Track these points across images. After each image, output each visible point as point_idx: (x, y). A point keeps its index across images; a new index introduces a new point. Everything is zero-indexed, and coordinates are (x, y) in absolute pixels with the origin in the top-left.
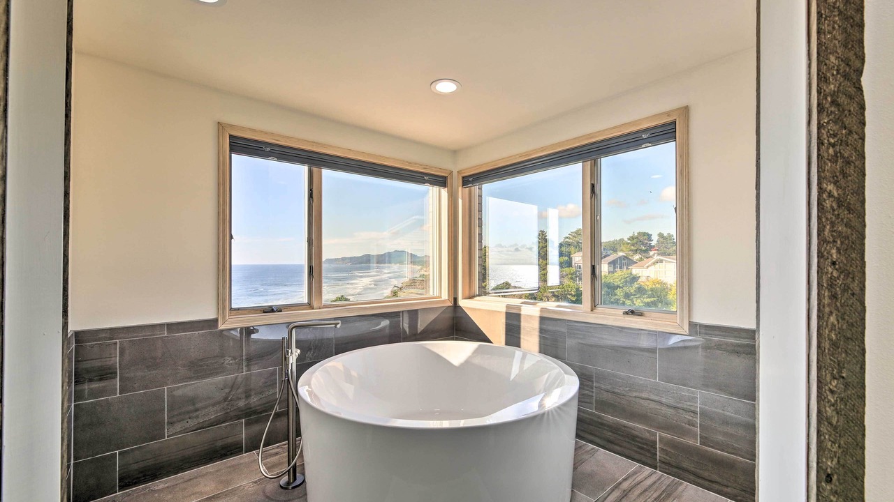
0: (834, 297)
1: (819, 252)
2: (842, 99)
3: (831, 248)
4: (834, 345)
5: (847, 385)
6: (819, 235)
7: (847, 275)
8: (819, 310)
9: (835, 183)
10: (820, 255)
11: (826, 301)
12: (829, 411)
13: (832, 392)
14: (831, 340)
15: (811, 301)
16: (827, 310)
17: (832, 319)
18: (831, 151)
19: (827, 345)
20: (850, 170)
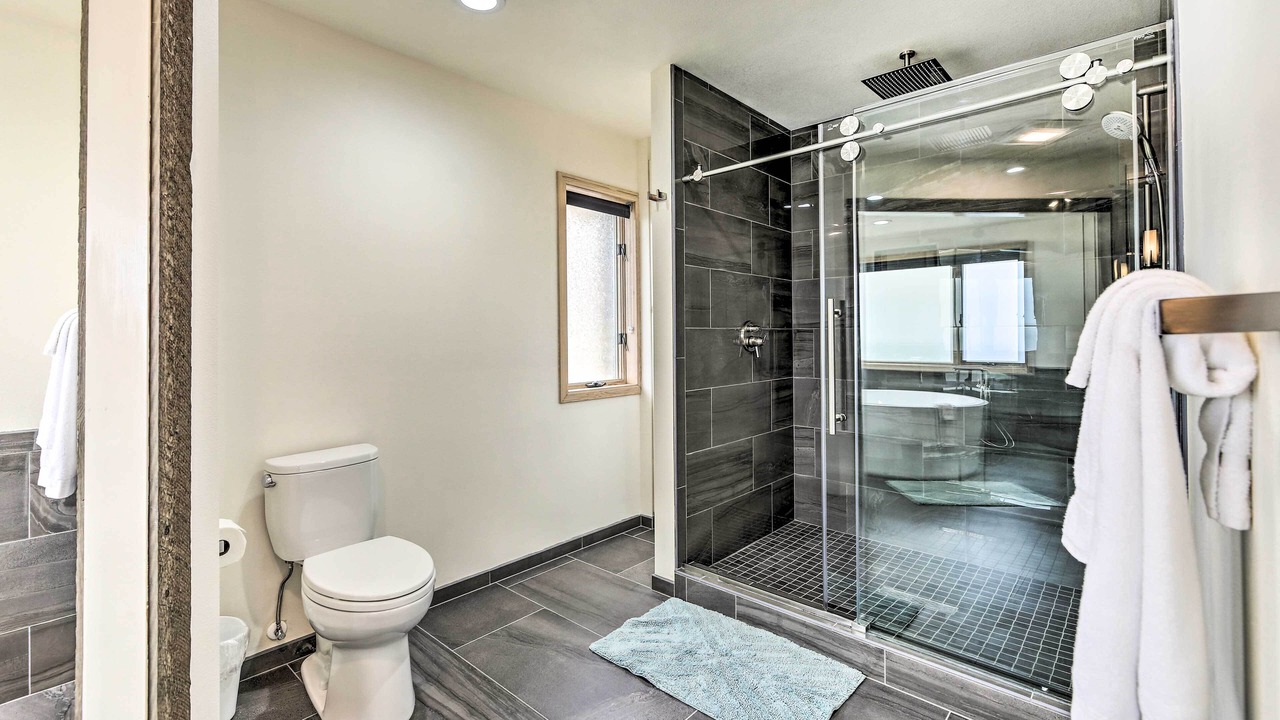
0: (171, 359)
1: (160, 317)
2: (177, 178)
3: (169, 314)
4: (171, 404)
5: (179, 439)
6: (160, 301)
7: (179, 340)
8: (160, 373)
9: (172, 253)
10: (162, 321)
11: (166, 364)
12: (168, 467)
13: (169, 448)
14: (168, 400)
15: (153, 365)
16: (166, 372)
17: (170, 380)
18: (170, 222)
19: (165, 405)
20: (182, 244)
